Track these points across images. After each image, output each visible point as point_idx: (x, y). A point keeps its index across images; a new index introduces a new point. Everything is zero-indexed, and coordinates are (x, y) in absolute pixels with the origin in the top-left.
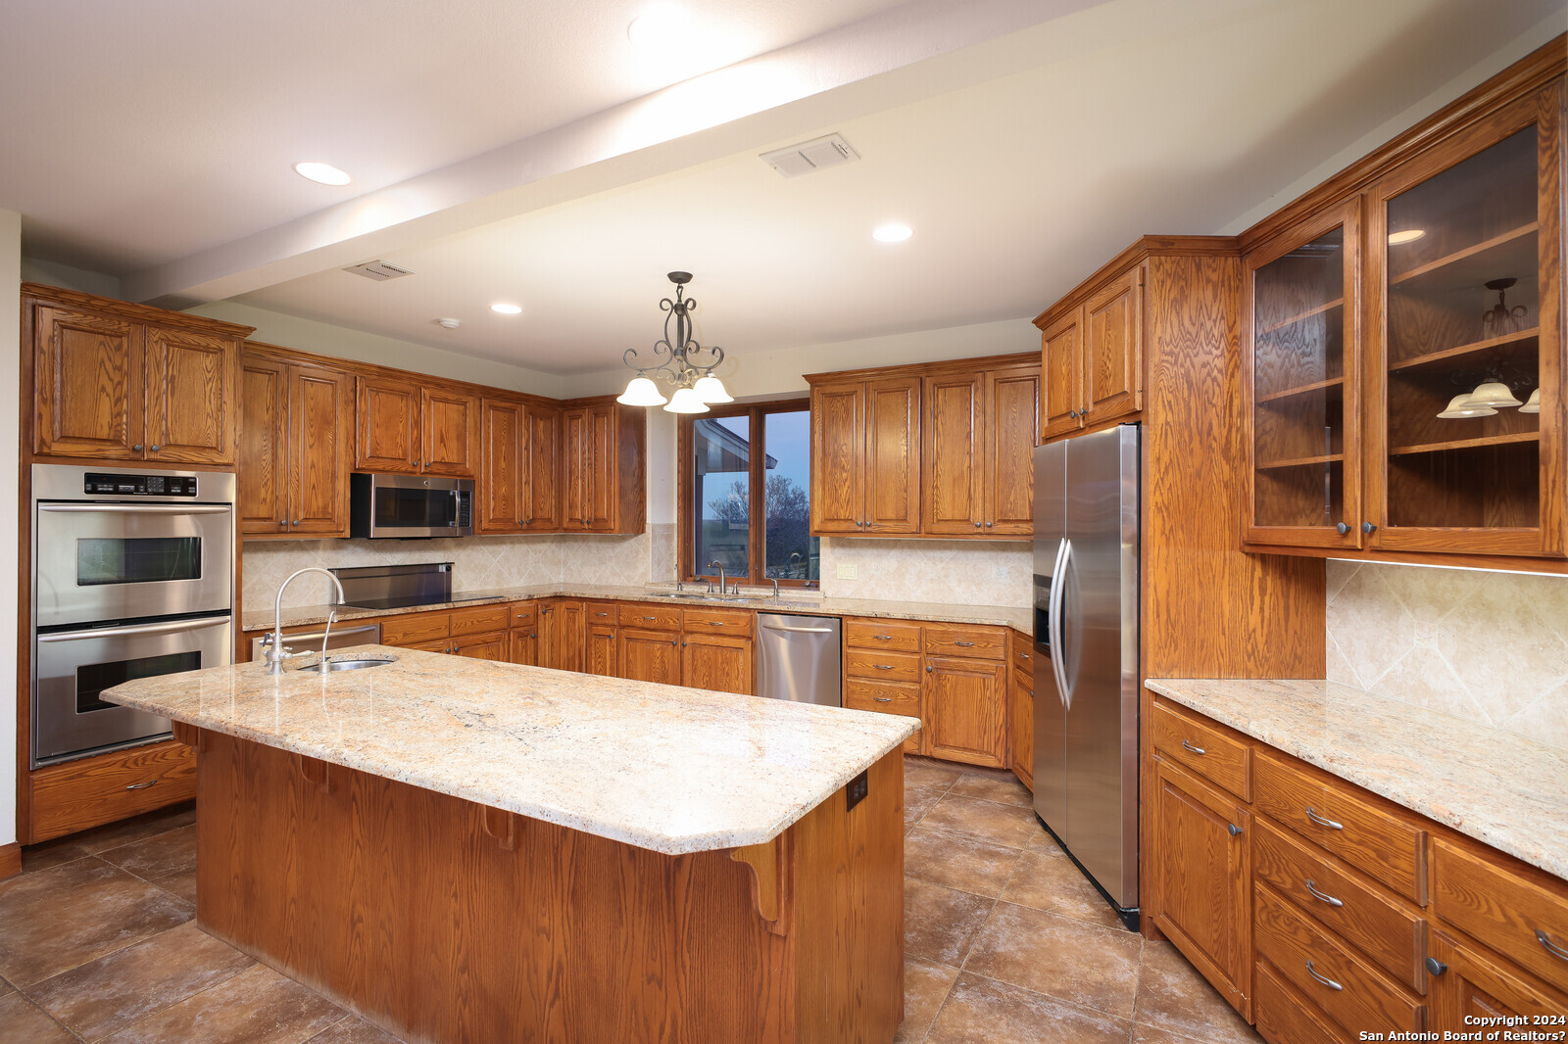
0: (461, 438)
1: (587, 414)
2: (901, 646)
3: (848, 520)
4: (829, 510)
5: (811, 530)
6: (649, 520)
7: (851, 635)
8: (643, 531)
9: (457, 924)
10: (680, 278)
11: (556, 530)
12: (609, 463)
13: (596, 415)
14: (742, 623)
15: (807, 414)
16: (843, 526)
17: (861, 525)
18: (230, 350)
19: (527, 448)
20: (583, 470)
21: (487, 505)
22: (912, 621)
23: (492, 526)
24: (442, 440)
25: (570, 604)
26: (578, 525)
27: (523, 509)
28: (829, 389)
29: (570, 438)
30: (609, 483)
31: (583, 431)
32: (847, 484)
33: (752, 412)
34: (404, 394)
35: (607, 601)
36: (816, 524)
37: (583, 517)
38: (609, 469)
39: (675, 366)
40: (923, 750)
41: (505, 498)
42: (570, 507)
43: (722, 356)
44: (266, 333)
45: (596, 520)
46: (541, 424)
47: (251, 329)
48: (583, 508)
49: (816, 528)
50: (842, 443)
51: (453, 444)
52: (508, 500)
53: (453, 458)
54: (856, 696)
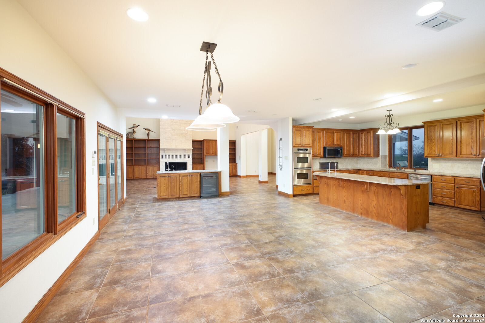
0: (340, 139)
1: (365, 132)
2: (449, 182)
3: (435, 154)
4: (429, 152)
5: (424, 156)
6: (380, 154)
7: (434, 179)
8: (379, 157)
9: (360, 201)
10: (389, 111)
11: (358, 156)
12: (371, 142)
13: (367, 133)
14: (405, 176)
15: (423, 129)
16: (433, 155)
17: (439, 155)
18: (311, 130)
19: (352, 140)
20: (364, 144)
21: (345, 152)
22: (452, 176)
23: (346, 156)
24: (337, 140)
25: (362, 171)
26: (363, 155)
27: (351, 151)
28: (429, 125)
29: (361, 137)
30: (371, 147)
31: (364, 136)
32: (435, 146)
33: (409, 129)
34: (331, 133)
35: (371, 171)
36: (426, 155)
37: (364, 154)
38: (371, 144)
39: (388, 126)
40: (455, 205)
41: (348, 150)
42: (361, 152)
43: (399, 124)
44: (315, 127)
45: (368, 154)
46: (355, 135)
47: (313, 127)
48: (364, 152)
49: (426, 156)
50: (433, 136)
51: (339, 141)
52: (349, 151)
53: (339, 143)
54: (436, 193)
